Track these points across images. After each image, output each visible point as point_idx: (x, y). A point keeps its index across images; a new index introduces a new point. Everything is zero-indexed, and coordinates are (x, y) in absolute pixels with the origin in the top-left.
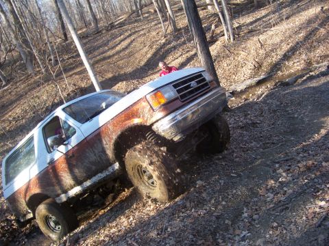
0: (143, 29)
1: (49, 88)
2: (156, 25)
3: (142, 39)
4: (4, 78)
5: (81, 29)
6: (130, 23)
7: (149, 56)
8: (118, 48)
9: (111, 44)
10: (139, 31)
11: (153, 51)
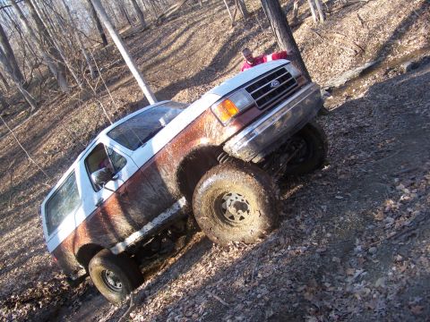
0: (204, 18)
1: (90, 107)
2: (220, 11)
3: (204, 31)
4: (33, 101)
5: (123, 27)
6: (185, 13)
7: (215, 52)
8: (173, 47)
9: (164, 43)
10: (199, 21)
11: (220, 45)
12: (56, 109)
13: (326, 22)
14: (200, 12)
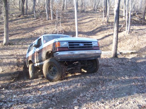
1: (53, 26)
4: (36, 16)
6: (90, 13)
10: (93, 17)
11: (97, 27)
12: (42, 22)
13: (129, 35)
14: (95, 14)
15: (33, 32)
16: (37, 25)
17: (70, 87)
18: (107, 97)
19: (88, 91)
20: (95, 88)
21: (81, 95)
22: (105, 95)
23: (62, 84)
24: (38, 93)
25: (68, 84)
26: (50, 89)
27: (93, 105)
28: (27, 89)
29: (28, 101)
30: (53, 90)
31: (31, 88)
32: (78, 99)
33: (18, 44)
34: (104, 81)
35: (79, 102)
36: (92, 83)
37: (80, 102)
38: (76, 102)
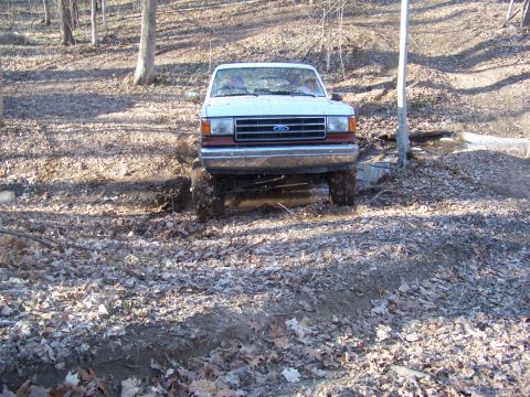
12: (275, 10)
15: (238, 45)
16: (256, 20)
17: (363, 254)
18: (497, 309)
19: (426, 276)
20: (456, 271)
21: (404, 288)
22: (493, 300)
23: (334, 239)
24: (250, 262)
25: (357, 243)
26: (291, 254)
27: (443, 329)
28: (209, 242)
29: (217, 287)
30: (304, 258)
31: (224, 242)
32: (391, 302)
33: (185, 84)
34: (488, 247)
35: (391, 312)
36: (446, 248)
37: (398, 311)
38: (382, 308)
